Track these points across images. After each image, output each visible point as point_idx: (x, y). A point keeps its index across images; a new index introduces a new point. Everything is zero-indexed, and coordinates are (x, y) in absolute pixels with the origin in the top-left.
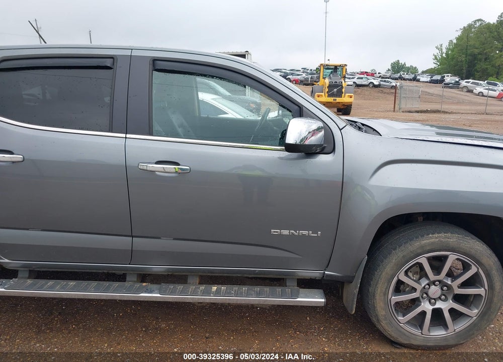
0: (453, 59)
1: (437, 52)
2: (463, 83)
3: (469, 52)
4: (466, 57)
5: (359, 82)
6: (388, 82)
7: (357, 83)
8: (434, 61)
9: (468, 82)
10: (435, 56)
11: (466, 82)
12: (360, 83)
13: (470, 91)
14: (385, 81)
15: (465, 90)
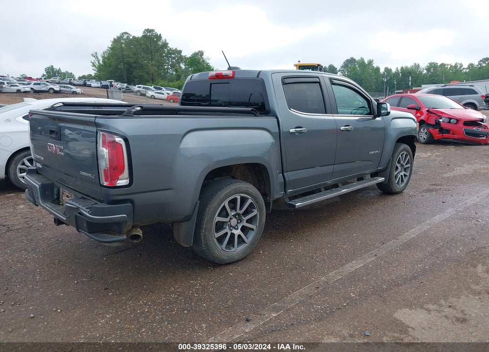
0: (110, 66)
1: (93, 59)
2: (136, 88)
3: (125, 60)
4: (124, 65)
5: (37, 88)
6: (68, 87)
7: (35, 89)
8: (93, 68)
9: (140, 87)
10: (93, 63)
11: (138, 87)
12: (39, 89)
13: (144, 95)
14: (65, 87)
15: (139, 94)
